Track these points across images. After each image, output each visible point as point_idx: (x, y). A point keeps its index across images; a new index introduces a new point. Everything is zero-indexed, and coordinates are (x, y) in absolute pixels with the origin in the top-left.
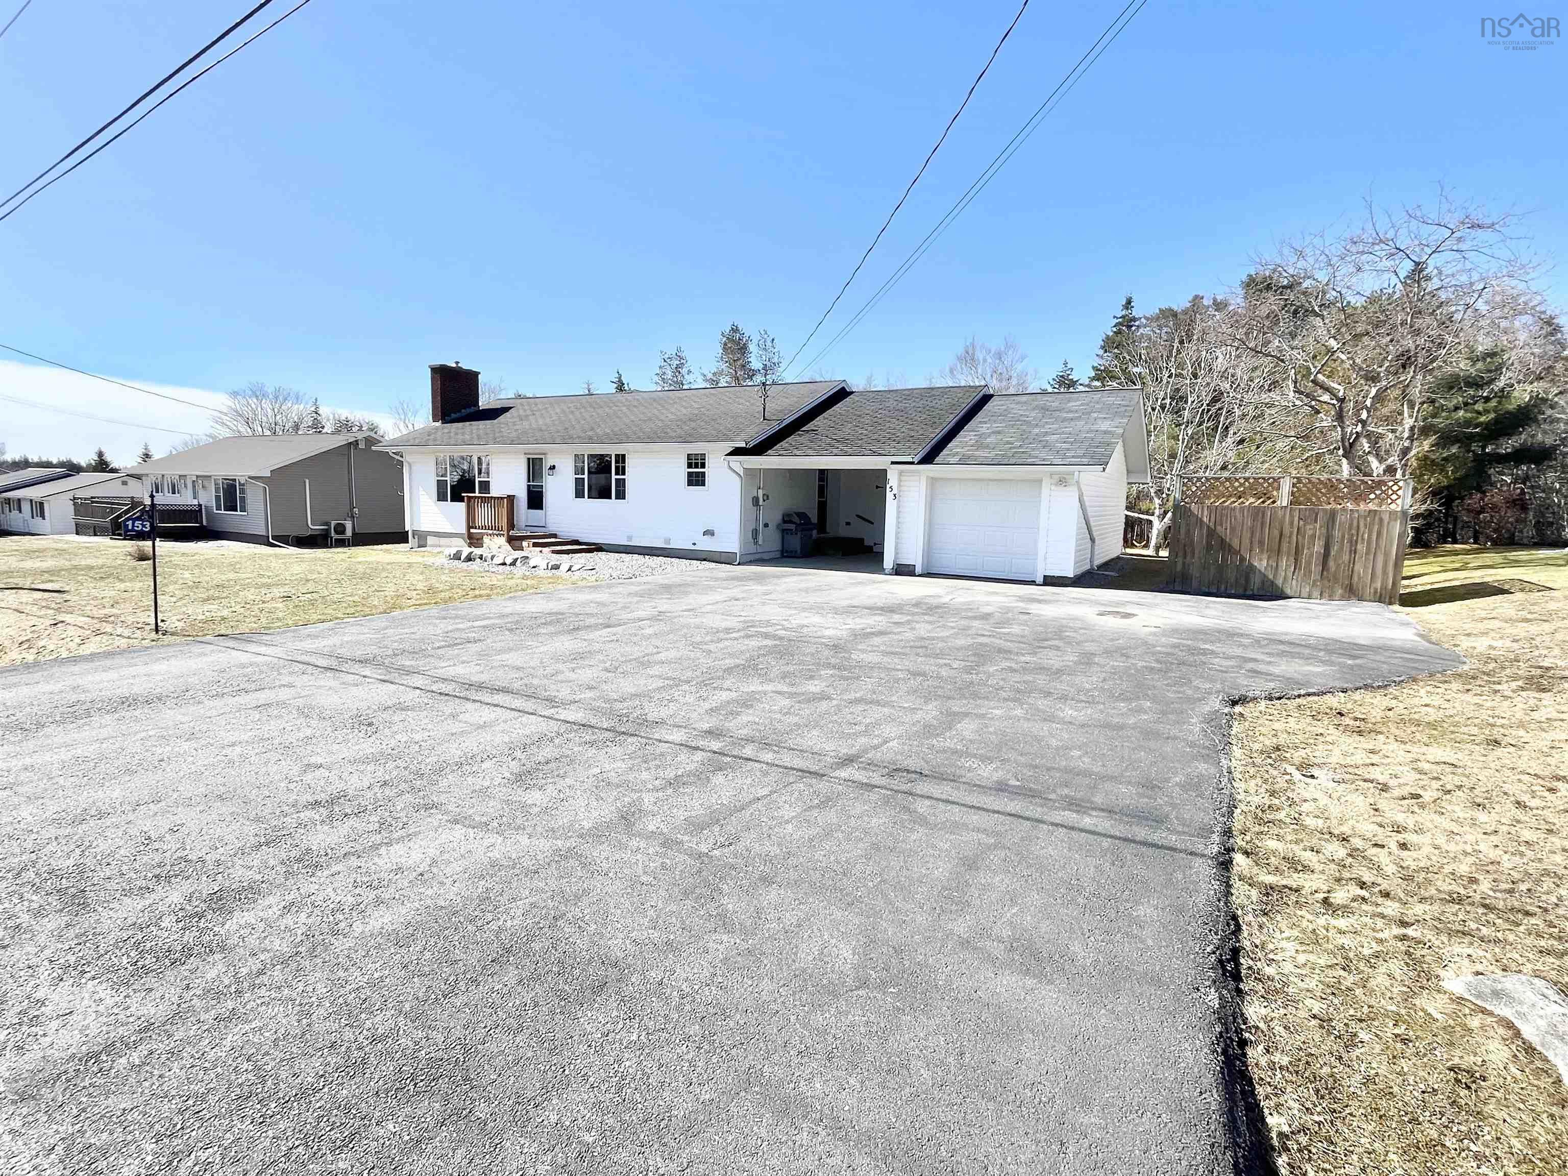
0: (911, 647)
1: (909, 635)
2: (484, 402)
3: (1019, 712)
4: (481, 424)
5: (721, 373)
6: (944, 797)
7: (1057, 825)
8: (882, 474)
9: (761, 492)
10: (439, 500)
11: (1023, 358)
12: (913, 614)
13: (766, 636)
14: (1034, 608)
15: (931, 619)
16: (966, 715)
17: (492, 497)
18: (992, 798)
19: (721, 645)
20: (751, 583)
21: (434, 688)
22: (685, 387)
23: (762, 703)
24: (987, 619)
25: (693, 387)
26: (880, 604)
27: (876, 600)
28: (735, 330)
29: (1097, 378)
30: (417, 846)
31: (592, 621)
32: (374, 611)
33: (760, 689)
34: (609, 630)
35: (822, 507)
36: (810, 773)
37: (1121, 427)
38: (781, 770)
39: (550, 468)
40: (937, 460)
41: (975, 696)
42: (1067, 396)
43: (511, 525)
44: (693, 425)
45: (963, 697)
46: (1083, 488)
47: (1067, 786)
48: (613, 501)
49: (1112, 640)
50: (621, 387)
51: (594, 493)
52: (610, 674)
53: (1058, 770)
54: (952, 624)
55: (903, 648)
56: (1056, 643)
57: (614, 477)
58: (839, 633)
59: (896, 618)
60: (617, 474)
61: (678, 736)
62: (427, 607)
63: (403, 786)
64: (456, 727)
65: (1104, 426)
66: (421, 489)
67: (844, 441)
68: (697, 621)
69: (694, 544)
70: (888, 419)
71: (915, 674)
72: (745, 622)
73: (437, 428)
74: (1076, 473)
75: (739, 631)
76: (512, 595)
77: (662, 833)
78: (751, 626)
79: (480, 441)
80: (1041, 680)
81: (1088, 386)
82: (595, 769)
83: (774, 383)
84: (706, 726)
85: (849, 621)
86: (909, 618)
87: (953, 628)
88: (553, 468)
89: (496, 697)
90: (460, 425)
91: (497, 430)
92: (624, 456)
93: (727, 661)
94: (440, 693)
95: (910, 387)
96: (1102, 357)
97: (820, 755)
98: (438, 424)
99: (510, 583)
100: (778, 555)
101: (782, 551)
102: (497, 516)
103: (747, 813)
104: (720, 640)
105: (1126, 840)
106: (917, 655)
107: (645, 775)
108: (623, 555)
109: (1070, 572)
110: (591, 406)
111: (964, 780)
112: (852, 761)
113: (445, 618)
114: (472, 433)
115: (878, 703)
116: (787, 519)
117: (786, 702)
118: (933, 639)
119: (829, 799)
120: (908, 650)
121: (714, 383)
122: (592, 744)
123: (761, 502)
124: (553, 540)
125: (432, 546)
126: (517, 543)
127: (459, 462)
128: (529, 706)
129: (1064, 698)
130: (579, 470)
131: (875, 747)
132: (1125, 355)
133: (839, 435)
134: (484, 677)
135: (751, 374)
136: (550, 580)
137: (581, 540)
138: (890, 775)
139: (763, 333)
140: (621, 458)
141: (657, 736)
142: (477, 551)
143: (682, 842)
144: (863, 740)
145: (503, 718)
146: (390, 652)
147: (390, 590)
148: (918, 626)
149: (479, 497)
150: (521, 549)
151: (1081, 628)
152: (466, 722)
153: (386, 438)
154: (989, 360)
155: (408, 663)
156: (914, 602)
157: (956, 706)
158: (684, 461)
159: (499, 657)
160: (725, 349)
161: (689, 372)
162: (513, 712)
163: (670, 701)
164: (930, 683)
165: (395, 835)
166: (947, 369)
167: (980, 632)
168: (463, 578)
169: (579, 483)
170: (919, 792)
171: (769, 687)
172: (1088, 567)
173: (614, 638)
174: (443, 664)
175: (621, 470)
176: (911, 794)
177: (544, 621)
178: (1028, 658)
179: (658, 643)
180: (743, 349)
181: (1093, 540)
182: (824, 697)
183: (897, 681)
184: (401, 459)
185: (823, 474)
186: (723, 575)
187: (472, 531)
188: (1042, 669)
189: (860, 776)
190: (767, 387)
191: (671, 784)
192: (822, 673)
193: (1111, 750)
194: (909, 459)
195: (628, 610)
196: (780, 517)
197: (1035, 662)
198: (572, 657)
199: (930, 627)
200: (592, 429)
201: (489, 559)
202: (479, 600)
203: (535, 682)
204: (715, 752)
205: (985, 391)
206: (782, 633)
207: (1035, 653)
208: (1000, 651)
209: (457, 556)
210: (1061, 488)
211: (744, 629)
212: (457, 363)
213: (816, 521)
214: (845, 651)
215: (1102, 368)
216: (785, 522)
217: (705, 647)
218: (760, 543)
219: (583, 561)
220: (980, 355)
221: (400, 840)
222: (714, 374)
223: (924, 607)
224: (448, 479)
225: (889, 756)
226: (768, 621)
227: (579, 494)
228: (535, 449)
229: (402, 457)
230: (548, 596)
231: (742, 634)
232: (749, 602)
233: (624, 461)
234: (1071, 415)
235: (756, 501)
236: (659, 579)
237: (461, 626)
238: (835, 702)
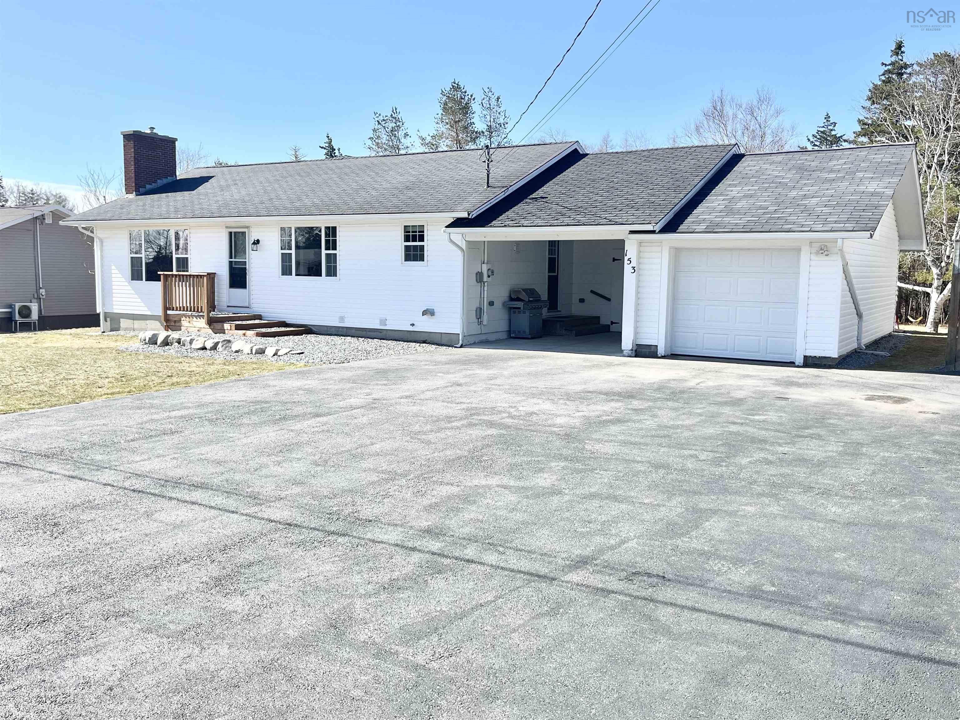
0: (653, 436)
1: (650, 423)
2: (181, 173)
3: (775, 509)
4: (179, 196)
5: (441, 136)
6: (689, 604)
7: (819, 636)
8: (620, 245)
9: (485, 268)
10: (133, 279)
11: (778, 113)
12: (655, 400)
13: (491, 424)
14: (794, 393)
15: (676, 405)
16: (715, 512)
17: (190, 276)
18: (744, 606)
19: (442, 435)
20: (475, 366)
21: (127, 484)
22: (402, 152)
23: (486, 498)
24: (739, 405)
25: (410, 152)
26: (617, 389)
27: (613, 385)
28: (456, 87)
29: (864, 134)
30: (105, 658)
31: (299, 410)
32: (62, 401)
33: (484, 482)
34: (318, 419)
35: (553, 283)
36: (539, 576)
37: (890, 188)
38: (506, 573)
39: (254, 243)
40: (682, 228)
41: (725, 490)
42: (830, 154)
43: (212, 306)
44: (411, 194)
45: (711, 491)
46: (847, 257)
47: (830, 593)
48: (323, 280)
49: (883, 428)
50: (331, 152)
51: (302, 270)
52: (319, 468)
53: (822, 574)
54: (699, 411)
55: (643, 437)
56: (818, 431)
57: (324, 252)
58: (572, 422)
59: (636, 404)
60: (327, 248)
61: (393, 536)
62: (119, 396)
63: (93, 593)
64: (152, 527)
65: (872, 187)
66: (113, 267)
67: (577, 210)
68: (415, 409)
69: (413, 325)
70: (625, 184)
71: (657, 466)
72: (468, 410)
73: (130, 201)
74: (840, 241)
75: (461, 419)
76: (212, 382)
77: (374, 643)
78: (474, 414)
79: (177, 214)
80: (801, 473)
81: (854, 142)
82: (302, 573)
83: (499, 147)
84: (424, 524)
85: (583, 407)
86: (650, 404)
87: (700, 415)
88: (257, 242)
89: (194, 494)
90: (156, 196)
91: (196, 202)
92: (334, 229)
93: (448, 453)
94: (134, 491)
95: (650, 148)
96: (869, 110)
97: (550, 556)
98: (132, 196)
99: (211, 369)
100: (504, 336)
101: (509, 332)
102: (196, 297)
103: (468, 622)
104: (440, 430)
105: (897, 653)
106: (660, 445)
107: (357, 579)
108: (336, 338)
109: (833, 352)
110: (299, 174)
111: (712, 585)
112: (586, 563)
113: (139, 408)
114: (168, 206)
115: (615, 499)
116: (514, 297)
117: (513, 498)
118: (678, 427)
119: (559, 605)
120: (648, 440)
121: (434, 148)
122: (301, 544)
123: (485, 278)
124: (257, 322)
125: (126, 329)
126: (218, 326)
127: (155, 237)
128: (231, 503)
129: (826, 493)
130: (285, 245)
131: (612, 548)
132: (895, 106)
133: (571, 203)
134: (178, 473)
135: (475, 136)
136: (254, 366)
137: (289, 321)
138: (628, 579)
139: (487, 90)
140: (332, 231)
141: (369, 536)
142: (175, 335)
143: (397, 653)
144: (599, 540)
145: (202, 517)
146: (79, 445)
147: (80, 379)
148: (659, 413)
149: (176, 275)
150: (223, 331)
151: (847, 415)
152: (161, 522)
153: (76, 212)
154: (740, 116)
155: (99, 457)
156: (656, 386)
157: (705, 502)
158: (401, 234)
159: (197, 451)
160: (445, 109)
161: (406, 135)
162: (212, 511)
163: (385, 497)
164: (674, 476)
165: (82, 646)
166: (693, 127)
167: (731, 419)
168: (159, 365)
169: (286, 258)
170: (660, 598)
171: (494, 481)
172: (854, 346)
173: (325, 428)
174: (138, 458)
175: (332, 244)
176: (652, 600)
177: (246, 410)
178: (786, 449)
179: (373, 434)
180: (465, 109)
181: (859, 315)
182: (555, 492)
183: (636, 474)
184: (91, 235)
185: (553, 245)
186: (444, 358)
187: (169, 312)
188: (802, 461)
189: (596, 581)
190: (492, 151)
191: (384, 588)
192: (553, 464)
193: (882, 552)
194: (649, 227)
195: (340, 398)
196: (507, 294)
197: (793, 453)
198: (278, 449)
199: (673, 414)
200: (300, 200)
201: (187, 344)
202: (177, 389)
203: (238, 477)
204: (433, 554)
205: (734, 151)
206: (509, 421)
207: (794, 443)
208: (753, 440)
209: (153, 341)
210: (823, 257)
211: (466, 418)
212: (152, 128)
213: (546, 299)
214: (580, 441)
215: (870, 122)
216: (511, 299)
217: (423, 437)
218: (485, 323)
219: (291, 344)
220: (729, 111)
221: (87, 652)
222: (433, 137)
223: (668, 392)
224: (143, 256)
225: (627, 558)
226: (493, 409)
227: (286, 271)
228: (236, 223)
229: (92, 232)
230: (252, 383)
231: (465, 422)
232: (472, 388)
233: (334, 235)
234: (833, 176)
235: (479, 277)
236: (373, 363)
237: (155, 417)
238: (567, 498)
